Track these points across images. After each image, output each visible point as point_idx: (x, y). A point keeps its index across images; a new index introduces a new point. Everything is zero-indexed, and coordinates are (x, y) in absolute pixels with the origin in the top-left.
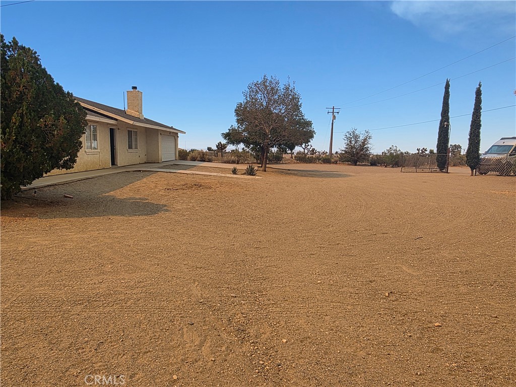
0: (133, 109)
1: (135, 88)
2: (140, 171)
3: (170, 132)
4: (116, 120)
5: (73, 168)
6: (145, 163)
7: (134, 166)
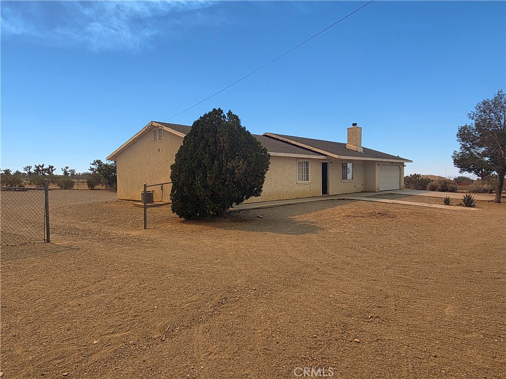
0: (352, 144)
1: (355, 124)
2: (344, 199)
3: (392, 163)
4: (326, 155)
5: (260, 195)
6: (362, 192)
7: (348, 195)
